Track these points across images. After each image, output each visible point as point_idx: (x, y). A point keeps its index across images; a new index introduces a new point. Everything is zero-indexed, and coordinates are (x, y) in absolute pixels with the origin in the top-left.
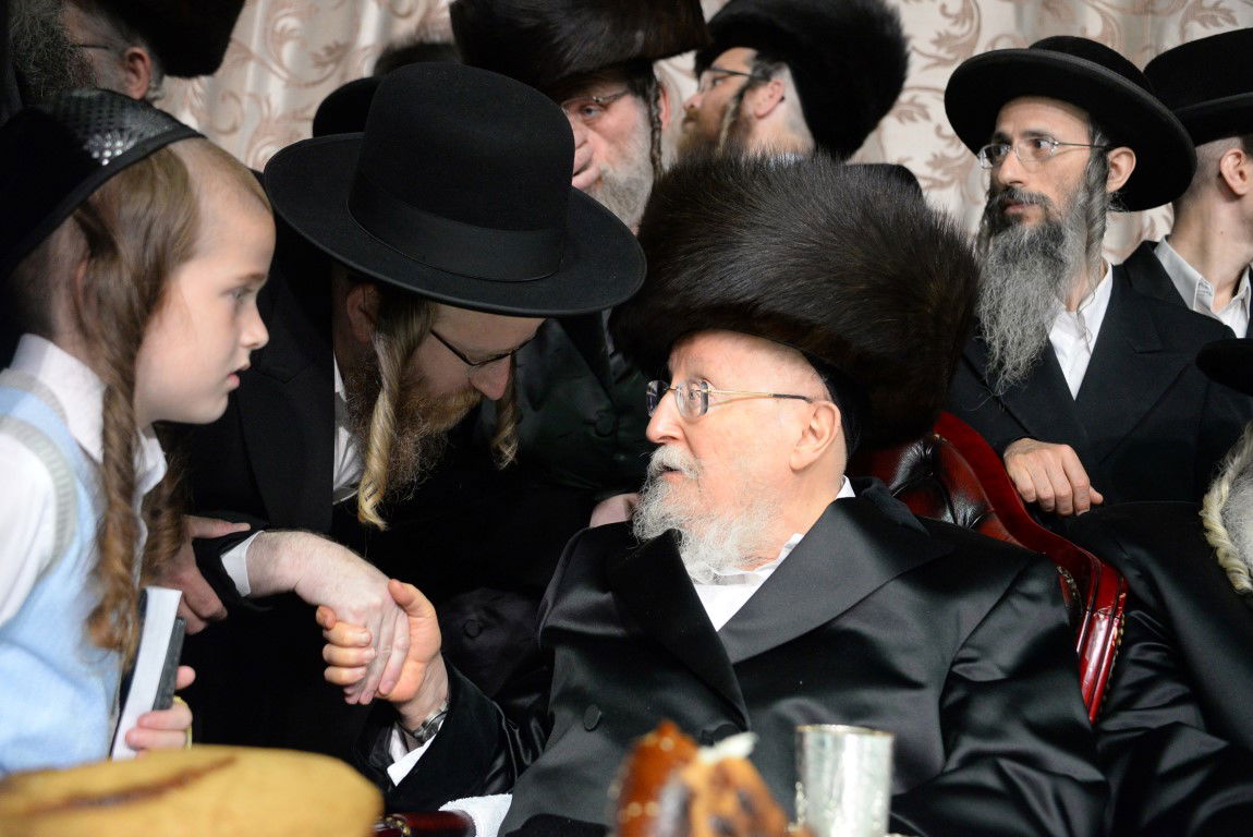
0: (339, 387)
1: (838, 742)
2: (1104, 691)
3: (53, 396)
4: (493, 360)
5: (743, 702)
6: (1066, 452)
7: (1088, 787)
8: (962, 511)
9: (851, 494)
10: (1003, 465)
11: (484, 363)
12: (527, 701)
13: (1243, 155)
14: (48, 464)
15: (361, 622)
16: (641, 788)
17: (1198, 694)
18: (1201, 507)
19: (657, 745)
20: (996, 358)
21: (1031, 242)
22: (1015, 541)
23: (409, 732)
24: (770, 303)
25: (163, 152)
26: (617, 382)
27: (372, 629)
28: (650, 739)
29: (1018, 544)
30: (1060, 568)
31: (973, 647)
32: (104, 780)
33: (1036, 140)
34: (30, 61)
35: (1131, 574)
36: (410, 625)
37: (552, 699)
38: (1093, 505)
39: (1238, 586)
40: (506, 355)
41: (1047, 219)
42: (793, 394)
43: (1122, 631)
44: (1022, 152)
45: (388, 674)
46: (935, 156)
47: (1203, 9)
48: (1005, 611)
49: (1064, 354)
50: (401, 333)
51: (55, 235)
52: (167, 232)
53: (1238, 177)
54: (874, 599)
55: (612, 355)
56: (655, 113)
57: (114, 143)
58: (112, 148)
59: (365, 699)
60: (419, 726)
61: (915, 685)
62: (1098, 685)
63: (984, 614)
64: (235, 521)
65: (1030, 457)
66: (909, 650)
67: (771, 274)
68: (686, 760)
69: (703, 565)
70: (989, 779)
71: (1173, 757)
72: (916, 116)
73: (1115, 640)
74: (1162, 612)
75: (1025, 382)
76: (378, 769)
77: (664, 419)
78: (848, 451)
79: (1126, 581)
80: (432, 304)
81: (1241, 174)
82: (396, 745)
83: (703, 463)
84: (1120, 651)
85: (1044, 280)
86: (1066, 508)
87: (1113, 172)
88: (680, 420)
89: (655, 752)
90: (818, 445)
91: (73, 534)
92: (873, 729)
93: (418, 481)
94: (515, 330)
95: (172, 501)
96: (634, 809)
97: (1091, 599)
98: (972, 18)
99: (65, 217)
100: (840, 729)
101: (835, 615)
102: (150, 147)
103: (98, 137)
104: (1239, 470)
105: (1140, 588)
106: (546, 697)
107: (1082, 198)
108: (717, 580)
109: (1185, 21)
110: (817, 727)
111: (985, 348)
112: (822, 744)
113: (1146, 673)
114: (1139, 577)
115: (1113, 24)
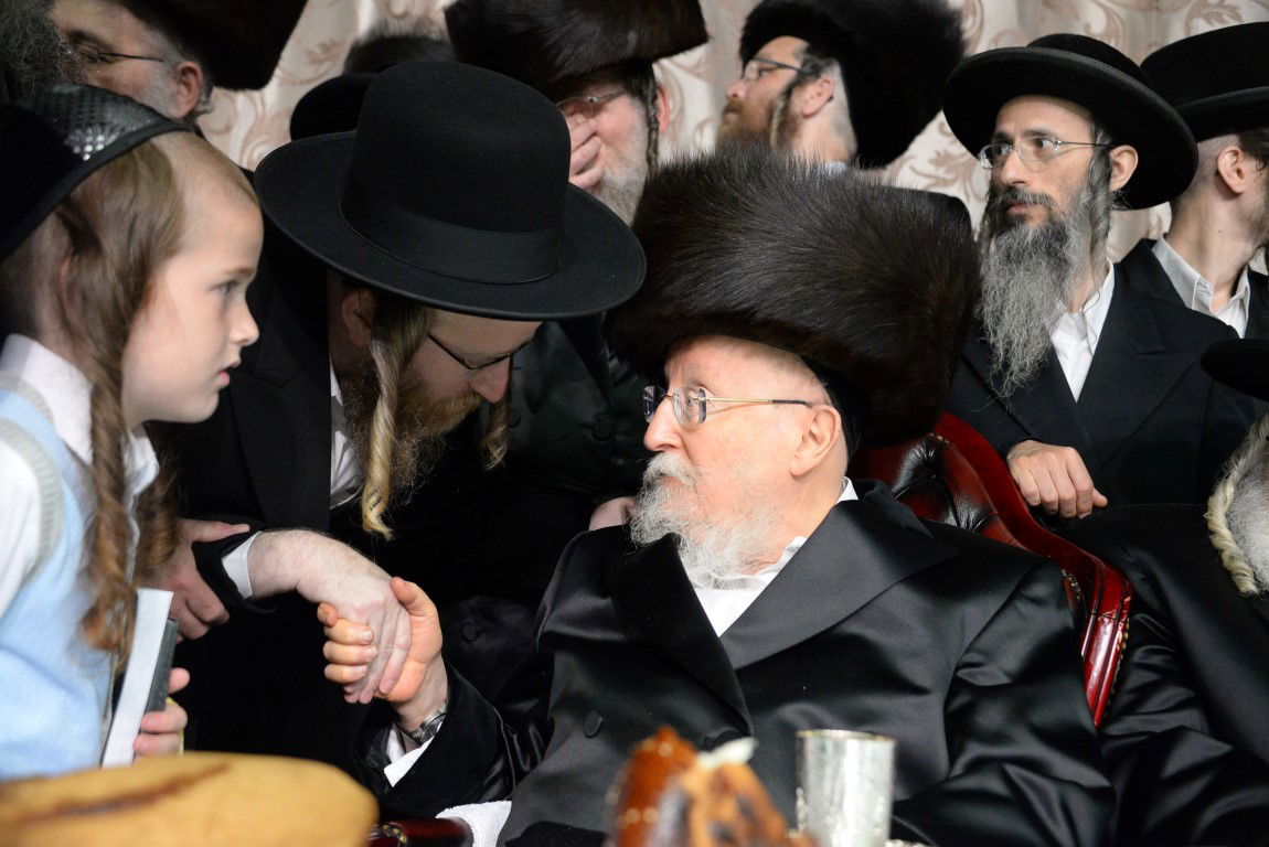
0: (335, 391)
1: (839, 748)
2: (1109, 696)
3: (39, 396)
4: (492, 363)
5: (746, 708)
6: (1071, 455)
7: (1094, 793)
8: (966, 514)
9: (854, 497)
10: (1006, 468)
11: (482, 367)
12: (525, 706)
13: (1241, 153)
14: (33, 464)
15: (364, 619)
16: (640, 794)
17: (1203, 698)
18: (1206, 508)
19: (656, 751)
20: (1001, 359)
21: (1035, 242)
22: (1019, 544)
23: (406, 732)
24: (769, 311)
25: (146, 146)
26: (615, 385)
27: (374, 627)
28: (648, 745)
29: (1022, 547)
30: (1064, 572)
31: (978, 652)
32: (95, 789)
33: (1038, 139)
34: (20, 58)
35: (1135, 576)
36: (412, 624)
37: (551, 706)
38: (1095, 508)
39: (1243, 589)
40: (506, 357)
41: (1051, 219)
42: (792, 399)
43: (1127, 635)
44: (1023, 152)
45: (389, 673)
46: (938, 154)
47: (1209, 6)
48: (1010, 615)
49: (1065, 355)
50: (397, 338)
51: (39, 231)
52: (151, 228)
53: (1235, 175)
54: (876, 603)
55: (611, 359)
56: (652, 113)
57: (95, 137)
58: (94, 143)
59: (365, 698)
60: (417, 727)
61: (919, 691)
62: (1103, 690)
63: (988, 619)
64: (233, 522)
65: (1034, 459)
66: (914, 655)
67: (767, 280)
68: (685, 766)
69: (703, 569)
70: (995, 785)
71: (1178, 761)
73: (1120, 644)
74: (1167, 615)
75: (1030, 383)
76: (374, 769)
77: (663, 426)
78: (849, 454)
79: (1131, 584)
80: (429, 310)
81: (1239, 172)
82: (393, 746)
83: (702, 470)
84: (1124, 656)
85: (1049, 280)
86: (1070, 511)
87: (1115, 171)
88: (678, 427)
89: (653, 760)
90: (818, 451)
91: (59, 536)
92: (874, 734)
93: (416, 485)
94: (513, 333)
95: (166, 502)
96: (633, 815)
97: (1095, 602)
98: (975, 14)
99: (48, 214)
100: (840, 734)
101: (837, 621)
102: (132, 141)
103: (79, 132)
104: (1243, 472)
105: (1144, 591)
106: (545, 702)
107: (1085, 197)
108: (717, 585)
109: (1190, 17)
110: (818, 732)
111: (989, 349)
112: (823, 749)
113: (1150, 677)
114: (1142, 579)
115: (1118, 21)
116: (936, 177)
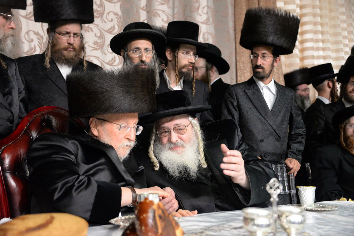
72: (90, 31)
98: (103, 7)
116: (94, 48)
